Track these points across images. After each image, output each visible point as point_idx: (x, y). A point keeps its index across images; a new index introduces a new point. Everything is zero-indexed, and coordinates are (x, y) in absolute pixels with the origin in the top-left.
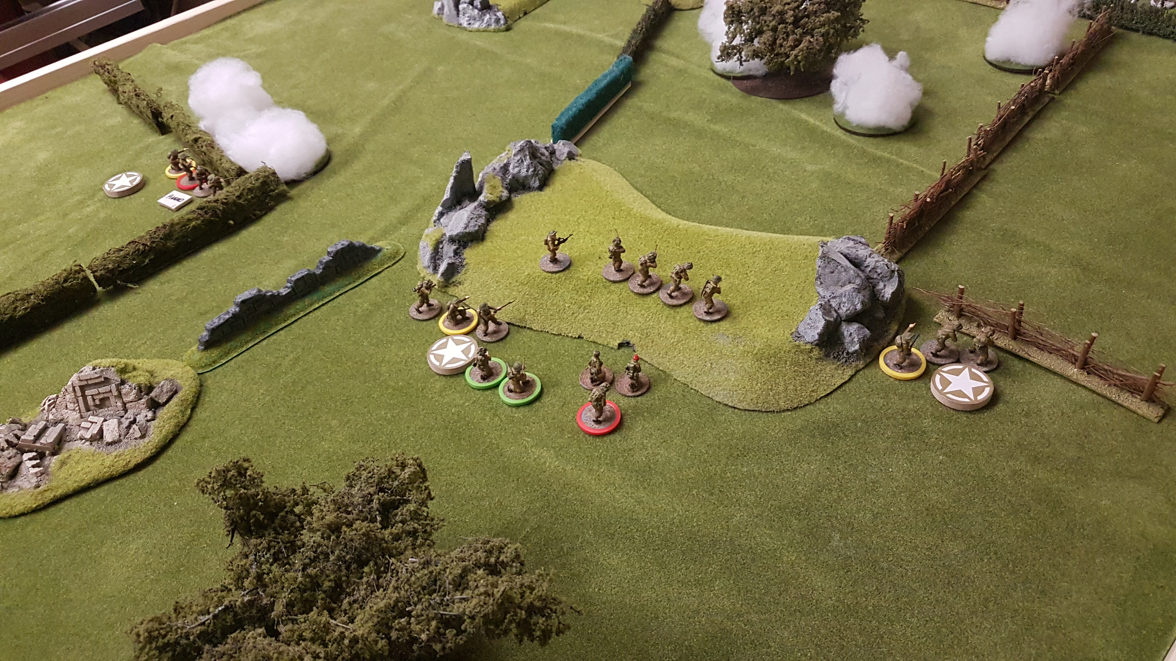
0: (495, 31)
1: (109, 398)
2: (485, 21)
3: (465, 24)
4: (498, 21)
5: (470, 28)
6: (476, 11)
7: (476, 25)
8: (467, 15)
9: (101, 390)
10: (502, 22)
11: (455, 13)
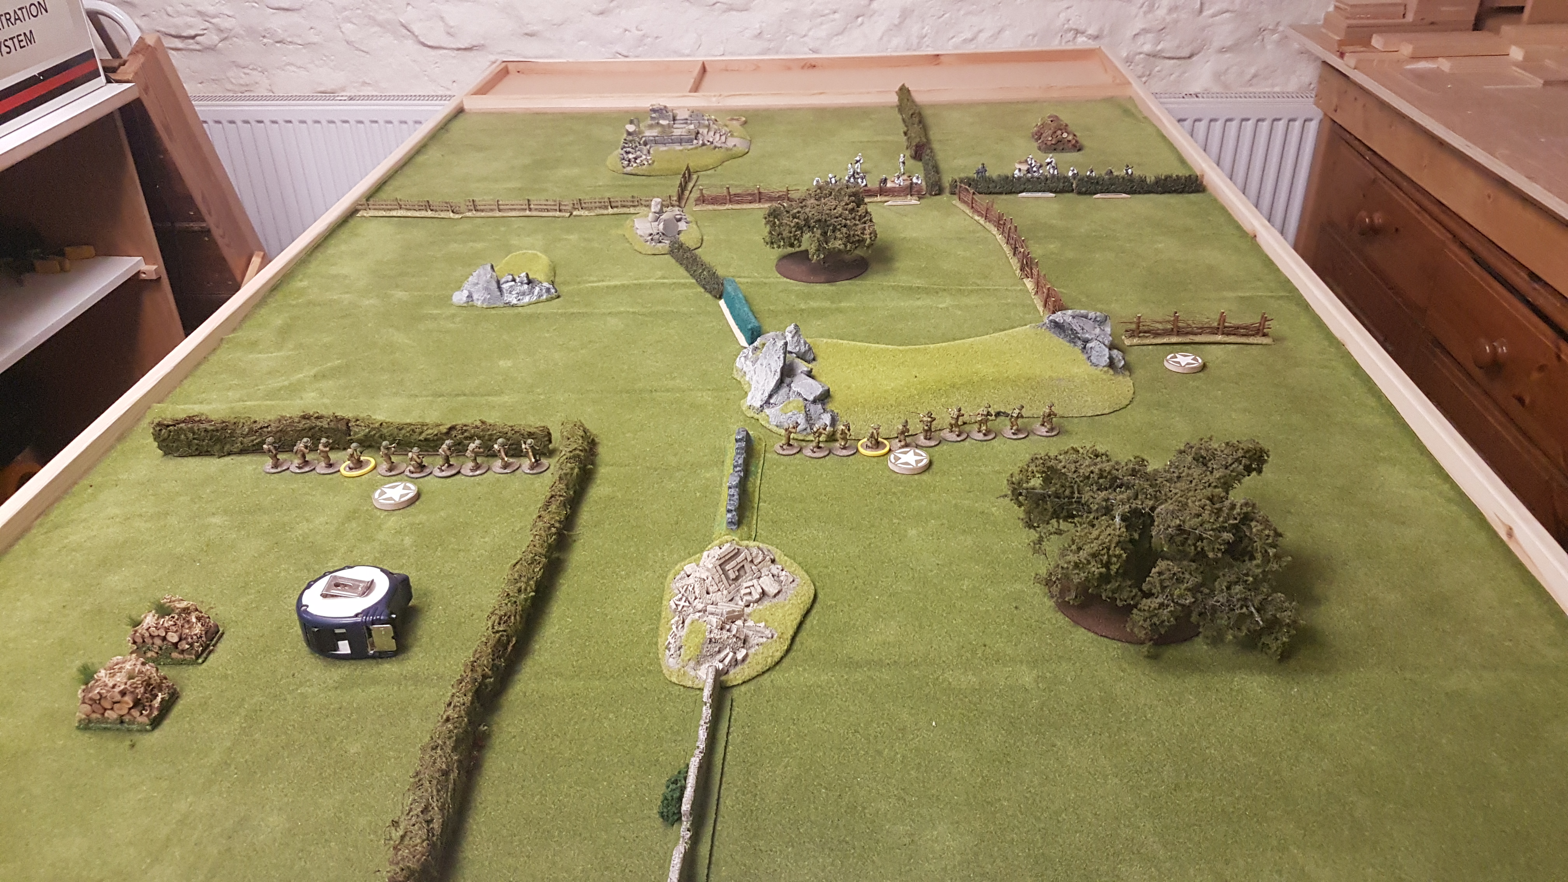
0: (547, 300)
1: (743, 566)
2: (536, 292)
3: (515, 301)
4: (548, 290)
5: (521, 303)
6: (526, 286)
7: (527, 299)
8: (514, 293)
9: (739, 559)
10: (553, 291)
11: (499, 293)
